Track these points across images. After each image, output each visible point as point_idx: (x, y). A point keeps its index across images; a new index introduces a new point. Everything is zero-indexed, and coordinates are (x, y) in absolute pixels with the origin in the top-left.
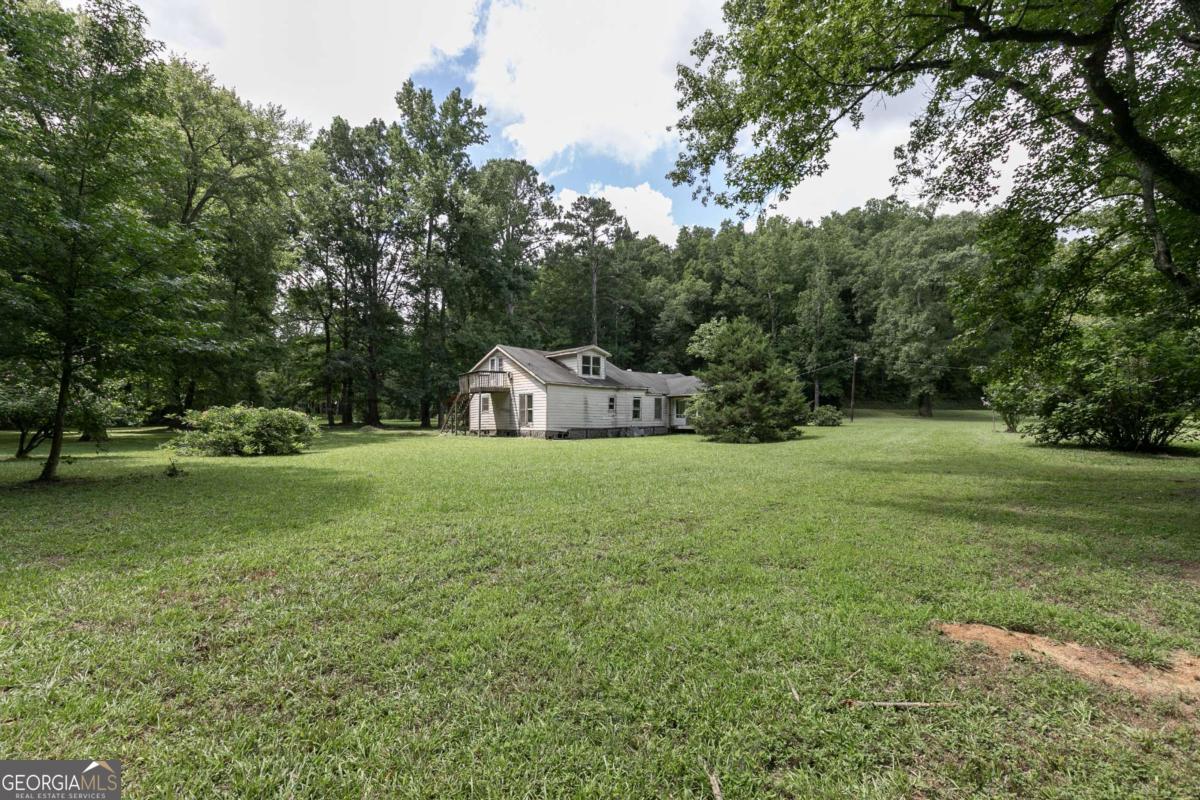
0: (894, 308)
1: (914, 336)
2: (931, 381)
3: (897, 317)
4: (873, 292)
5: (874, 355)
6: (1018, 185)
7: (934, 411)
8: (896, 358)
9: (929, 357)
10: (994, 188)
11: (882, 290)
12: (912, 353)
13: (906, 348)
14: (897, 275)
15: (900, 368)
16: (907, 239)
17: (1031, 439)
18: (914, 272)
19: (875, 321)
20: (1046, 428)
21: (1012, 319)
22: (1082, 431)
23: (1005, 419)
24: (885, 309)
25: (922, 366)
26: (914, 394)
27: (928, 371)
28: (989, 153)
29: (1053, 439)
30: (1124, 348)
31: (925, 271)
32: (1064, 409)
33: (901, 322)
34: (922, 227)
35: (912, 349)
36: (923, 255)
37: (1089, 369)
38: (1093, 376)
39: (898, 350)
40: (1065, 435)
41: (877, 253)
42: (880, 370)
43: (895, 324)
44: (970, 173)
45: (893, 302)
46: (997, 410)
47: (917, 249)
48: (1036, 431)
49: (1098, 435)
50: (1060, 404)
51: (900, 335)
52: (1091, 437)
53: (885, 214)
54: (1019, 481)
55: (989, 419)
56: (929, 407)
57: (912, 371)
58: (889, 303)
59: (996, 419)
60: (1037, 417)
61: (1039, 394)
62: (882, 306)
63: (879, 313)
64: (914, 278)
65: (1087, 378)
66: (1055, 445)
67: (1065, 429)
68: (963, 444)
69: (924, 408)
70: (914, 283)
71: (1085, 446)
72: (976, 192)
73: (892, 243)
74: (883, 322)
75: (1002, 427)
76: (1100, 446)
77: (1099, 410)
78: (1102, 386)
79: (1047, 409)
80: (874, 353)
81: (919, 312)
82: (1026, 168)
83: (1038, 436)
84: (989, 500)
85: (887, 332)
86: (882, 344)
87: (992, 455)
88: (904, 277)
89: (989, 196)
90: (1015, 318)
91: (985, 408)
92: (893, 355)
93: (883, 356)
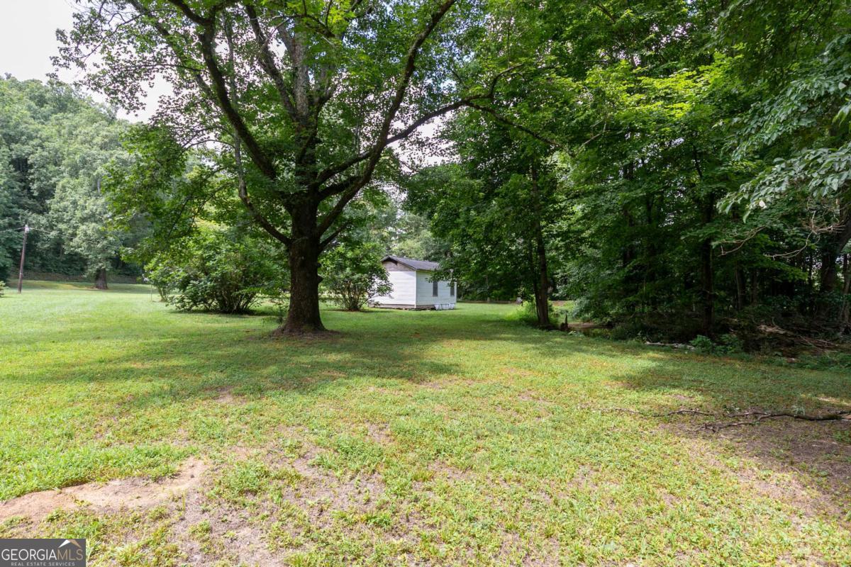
0: (74, 188)
1: (91, 217)
2: (107, 259)
3: (77, 197)
4: (52, 168)
5: (52, 229)
6: (161, 110)
7: (109, 285)
8: (74, 235)
9: (105, 238)
10: (142, 104)
11: (62, 168)
12: (89, 232)
13: (84, 227)
14: (77, 158)
15: (77, 244)
16: (90, 129)
17: (173, 307)
18: (95, 160)
19: (53, 196)
20: (183, 299)
21: (154, 213)
22: (205, 301)
23: (160, 292)
24: (64, 187)
25: (99, 246)
26: (92, 270)
27: (104, 250)
28: (139, 73)
29: (187, 307)
30: (230, 247)
31: (105, 161)
32: (194, 285)
33: (81, 202)
34: (104, 122)
35: (90, 228)
36: (103, 147)
37: (210, 258)
38: (211, 263)
39: (76, 228)
40: (195, 304)
41: (59, 132)
42: (58, 245)
43: (75, 203)
44: (123, 83)
45: (72, 182)
46: (155, 285)
47: (98, 140)
48: (177, 301)
49: (214, 303)
50: (192, 281)
51: (79, 214)
52: (210, 305)
53: (69, 99)
54: (152, 340)
55: (148, 291)
56: (105, 280)
57: (89, 249)
58: (69, 182)
59: (153, 292)
60: (177, 290)
61: (179, 273)
62: (60, 184)
63: (58, 191)
64: (94, 164)
65: (207, 264)
66: (189, 311)
67: (195, 299)
68: (122, 313)
69: (100, 281)
70: (95, 170)
71: (206, 311)
72: (127, 101)
73: (76, 127)
74: (62, 199)
75: (157, 297)
76: (215, 311)
77: (214, 286)
78: (216, 270)
79: (184, 285)
80: (52, 227)
81: (97, 196)
82: (167, 99)
83: (178, 305)
84: (120, 360)
85: (65, 209)
86: (60, 220)
87: (143, 321)
88: (84, 162)
89: (138, 109)
90: (157, 213)
91: (145, 283)
92: (70, 231)
93: (61, 231)
